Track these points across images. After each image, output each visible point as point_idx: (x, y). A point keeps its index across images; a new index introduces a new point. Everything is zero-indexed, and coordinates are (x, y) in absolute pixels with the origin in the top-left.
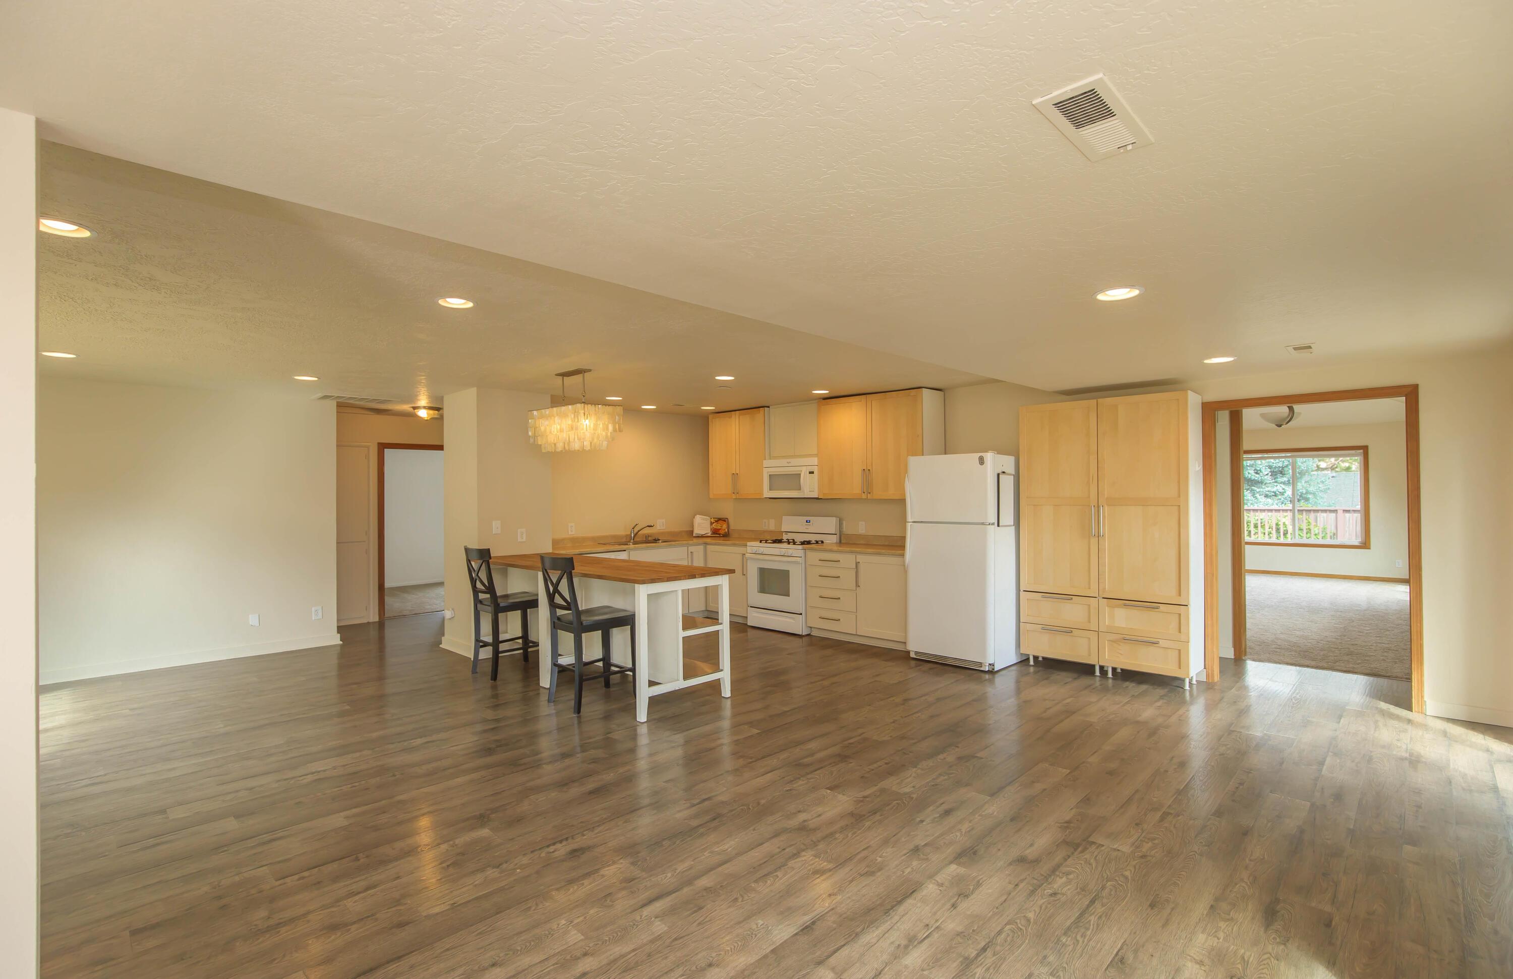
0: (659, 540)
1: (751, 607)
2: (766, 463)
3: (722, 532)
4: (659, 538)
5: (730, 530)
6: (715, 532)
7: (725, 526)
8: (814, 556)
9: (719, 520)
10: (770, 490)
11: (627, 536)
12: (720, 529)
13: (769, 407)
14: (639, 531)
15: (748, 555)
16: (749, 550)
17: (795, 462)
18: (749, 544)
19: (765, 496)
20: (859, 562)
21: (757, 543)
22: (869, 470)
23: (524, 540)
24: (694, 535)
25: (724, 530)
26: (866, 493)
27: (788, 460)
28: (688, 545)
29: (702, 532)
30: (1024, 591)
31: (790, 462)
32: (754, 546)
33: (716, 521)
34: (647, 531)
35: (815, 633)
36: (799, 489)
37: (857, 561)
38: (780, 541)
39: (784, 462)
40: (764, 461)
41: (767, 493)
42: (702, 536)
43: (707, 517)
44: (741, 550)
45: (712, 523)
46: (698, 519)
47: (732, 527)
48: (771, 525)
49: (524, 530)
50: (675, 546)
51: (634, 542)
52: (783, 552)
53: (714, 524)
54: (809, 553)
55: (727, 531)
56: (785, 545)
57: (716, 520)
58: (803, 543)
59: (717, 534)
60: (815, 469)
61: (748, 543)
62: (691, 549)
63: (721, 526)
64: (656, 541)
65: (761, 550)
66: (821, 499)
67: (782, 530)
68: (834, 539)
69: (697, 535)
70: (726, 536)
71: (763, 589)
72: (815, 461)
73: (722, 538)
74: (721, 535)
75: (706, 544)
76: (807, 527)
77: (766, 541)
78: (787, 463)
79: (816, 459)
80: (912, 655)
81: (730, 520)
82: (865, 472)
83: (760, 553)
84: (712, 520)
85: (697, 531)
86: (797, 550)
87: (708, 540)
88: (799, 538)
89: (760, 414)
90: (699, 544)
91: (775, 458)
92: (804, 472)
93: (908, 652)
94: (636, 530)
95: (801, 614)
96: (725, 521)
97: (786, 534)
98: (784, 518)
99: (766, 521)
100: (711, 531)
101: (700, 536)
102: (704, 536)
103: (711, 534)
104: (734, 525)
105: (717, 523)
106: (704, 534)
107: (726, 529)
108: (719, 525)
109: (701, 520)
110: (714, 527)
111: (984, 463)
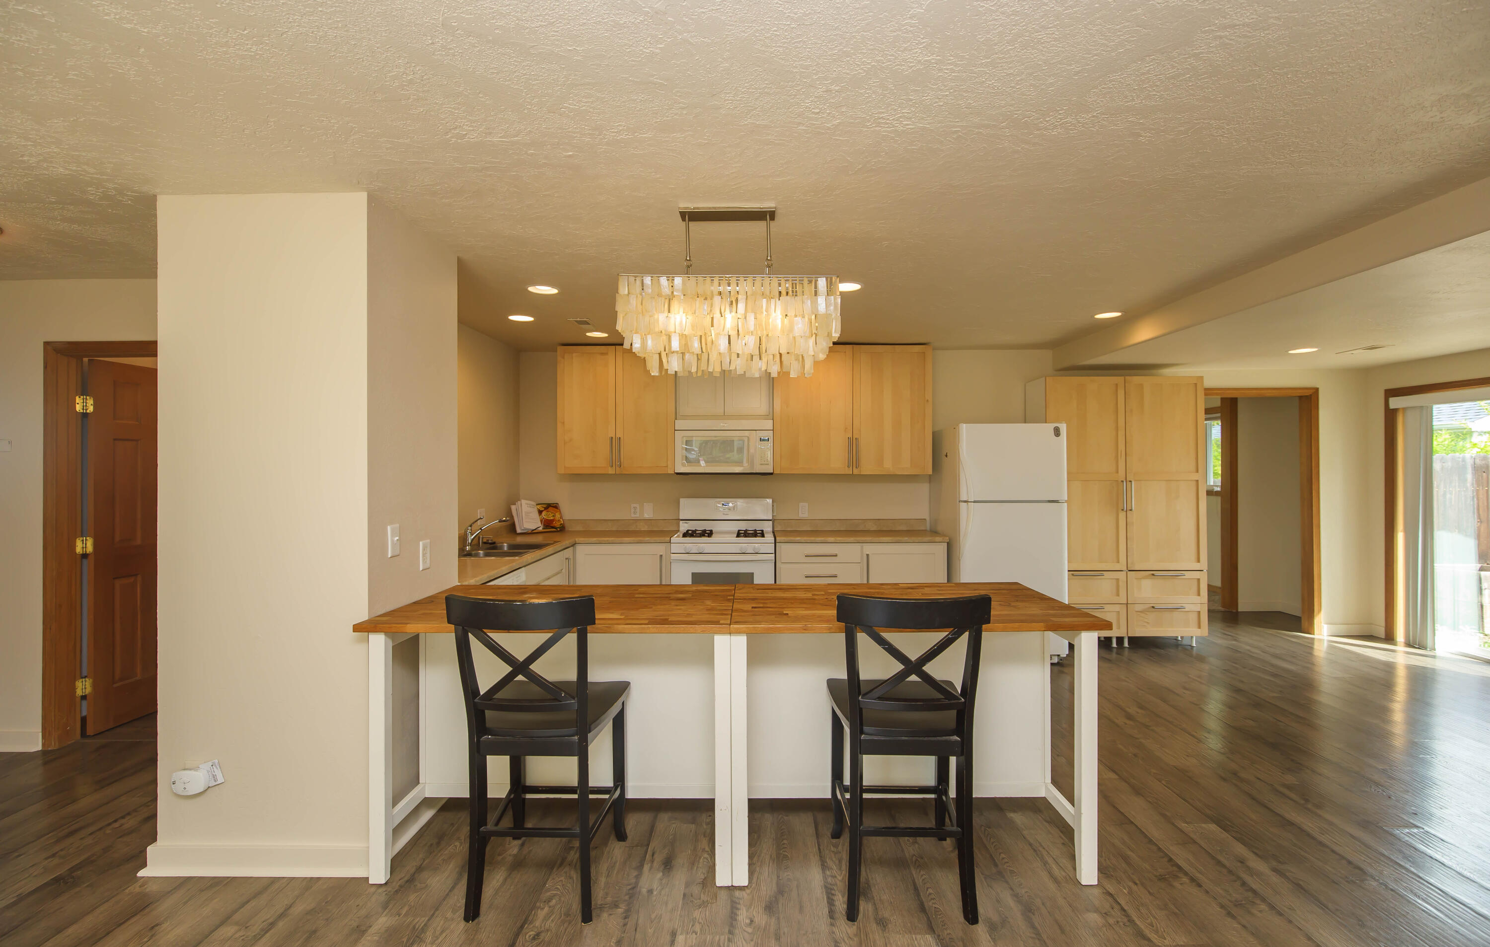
2: (680, 424)
6: (548, 525)
8: (795, 551)
10: (687, 462)
12: (552, 521)
15: (671, 556)
18: (672, 539)
19: (676, 471)
20: (868, 555)
21: (679, 539)
22: (856, 439)
24: (518, 532)
25: (558, 521)
26: (854, 467)
29: (531, 526)
33: (546, 509)
37: (867, 550)
38: (707, 533)
41: (681, 467)
42: (532, 533)
43: (533, 504)
44: (660, 549)
45: (540, 512)
47: (566, 516)
48: (646, 511)
52: (742, 548)
53: (544, 513)
55: (561, 522)
57: (545, 506)
59: (550, 527)
60: (770, 435)
63: (553, 516)
69: (523, 532)
70: (563, 529)
72: (768, 424)
73: (559, 535)
74: (557, 529)
76: (725, 512)
81: (560, 505)
82: (850, 440)
84: (540, 507)
86: (768, 544)
87: (543, 539)
96: (556, 508)
97: (687, 523)
98: (682, 501)
99: (637, 506)
100: (542, 523)
101: (530, 532)
102: (534, 531)
103: (543, 529)
104: (569, 512)
105: (546, 511)
106: (534, 529)
107: (560, 518)
108: (550, 513)
109: (528, 507)
110: (544, 517)
111: (1060, 435)
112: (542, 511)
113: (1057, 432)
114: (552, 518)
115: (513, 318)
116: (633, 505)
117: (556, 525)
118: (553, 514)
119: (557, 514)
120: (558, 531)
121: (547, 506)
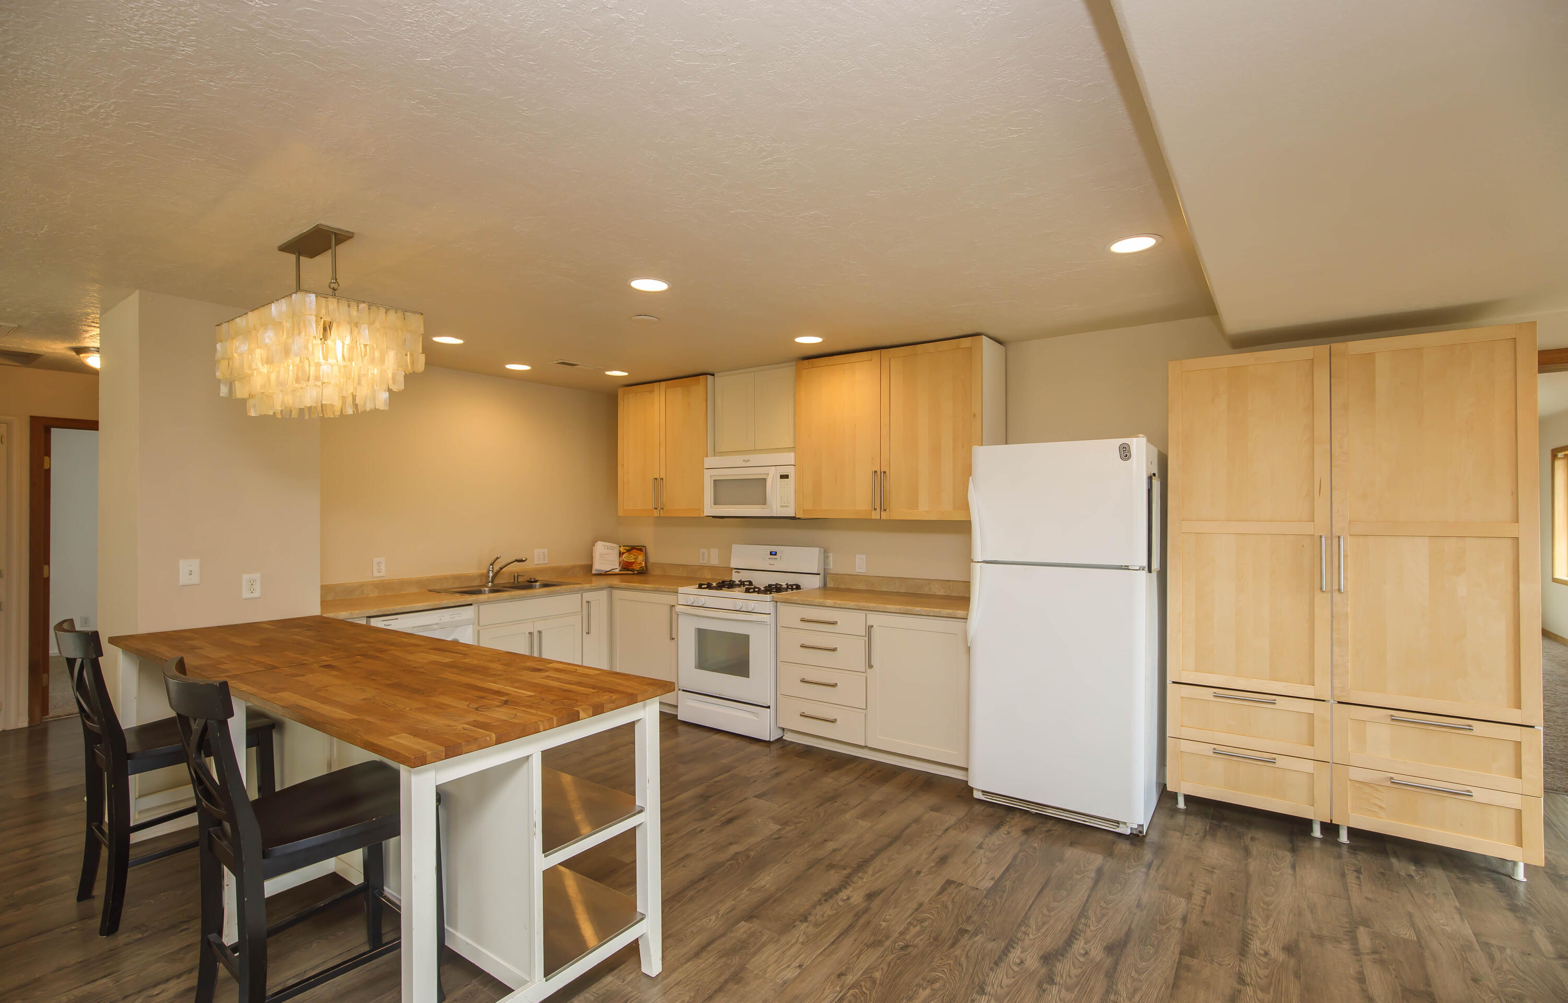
0: (536, 581)
1: (683, 690)
2: (709, 462)
3: (637, 567)
4: (536, 579)
5: (648, 564)
6: (626, 567)
7: (641, 558)
8: (791, 614)
9: (632, 549)
10: (715, 504)
11: (481, 575)
12: (633, 563)
13: (713, 375)
14: (501, 569)
15: (679, 608)
16: (682, 599)
17: (755, 459)
18: (681, 590)
19: (705, 514)
20: (872, 626)
21: (692, 589)
22: (885, 472)
23: (257, 594)
24: (594, 572)
25: (641, 563)
26: (878, 509)
27: (746, 457)
28: (583, 591)
29: (606, 568)
30: (1174, 682)
31: (748, 461)
32: (689, 593)
33: (628, 551)
34: (515, 567)
35: (788, 737)
36: (763, 502)
37: (869, 623)
38: (731, 585)
39: (737, 460)
40: (705, 459)
41: (710, 509)
42: (606, 574)
43: (614, 545)
44: (668, 599)
45: (621, 554)
46: (600, 548)
47: (652, 559)
48: (713, 558)
50: (560, 593)
51: (493, 585)
52: (739, 604)
53: (625, 555)
54: (782, 608)
55: (644, 565)
56: (737, 593)
57: (627, 548)
58: (769, 589)
59: (629, 570)
60: (790, 471)
61: (680, 588)
62: (588, 596)
63: (635, 559)
64: (529, 584)
65: (702, 601)
66: (799, 519)
67: (732, 566)
68: (816, 582)
69: (598, 572)
70: (643, 572)
71: (703, 664)
72: (790, 458)
73: (636, 578)
74: (636, 572)
75: (612, 587)
76: (772, 562)
77: (709, 587)
78: (744, 461)
79: (793, 454)
80: (977, 795)
81: (647, 547)
82: (877, 475)
83: (700, 605)
84: (622, 549)
85: (599, 565)
86: (764, 603)
87: (615, 581)
88: (762, 580)
89: (697, 389)
90: (601, 589)
91: (722, 453)
92: (772, 476)
93: (971, 790)
94: (496, 568)
95: (769, 707)
96: (641, 550)
97: (738, 572)
98: (734, 547)
99: (705, 551)
100: (620, 565)
101: (603, 573)
102: (609, 573)
103: (620, 571)
104: (655, 556)
105: (629, 553)
106: (609, 570)
107: (643, 561)
108: (632, 556)
109: (605, 548)
110: (625, 559)
111: (1130, 457)
112: (623, 553)
113: (1125, 452)
114: (633, 561)
115: (509, 367)
116: (702, 550)
117: (635, 567)
118: (636, 556)
119: (640, 557)
120: (635, 574)
121: (630, 548)
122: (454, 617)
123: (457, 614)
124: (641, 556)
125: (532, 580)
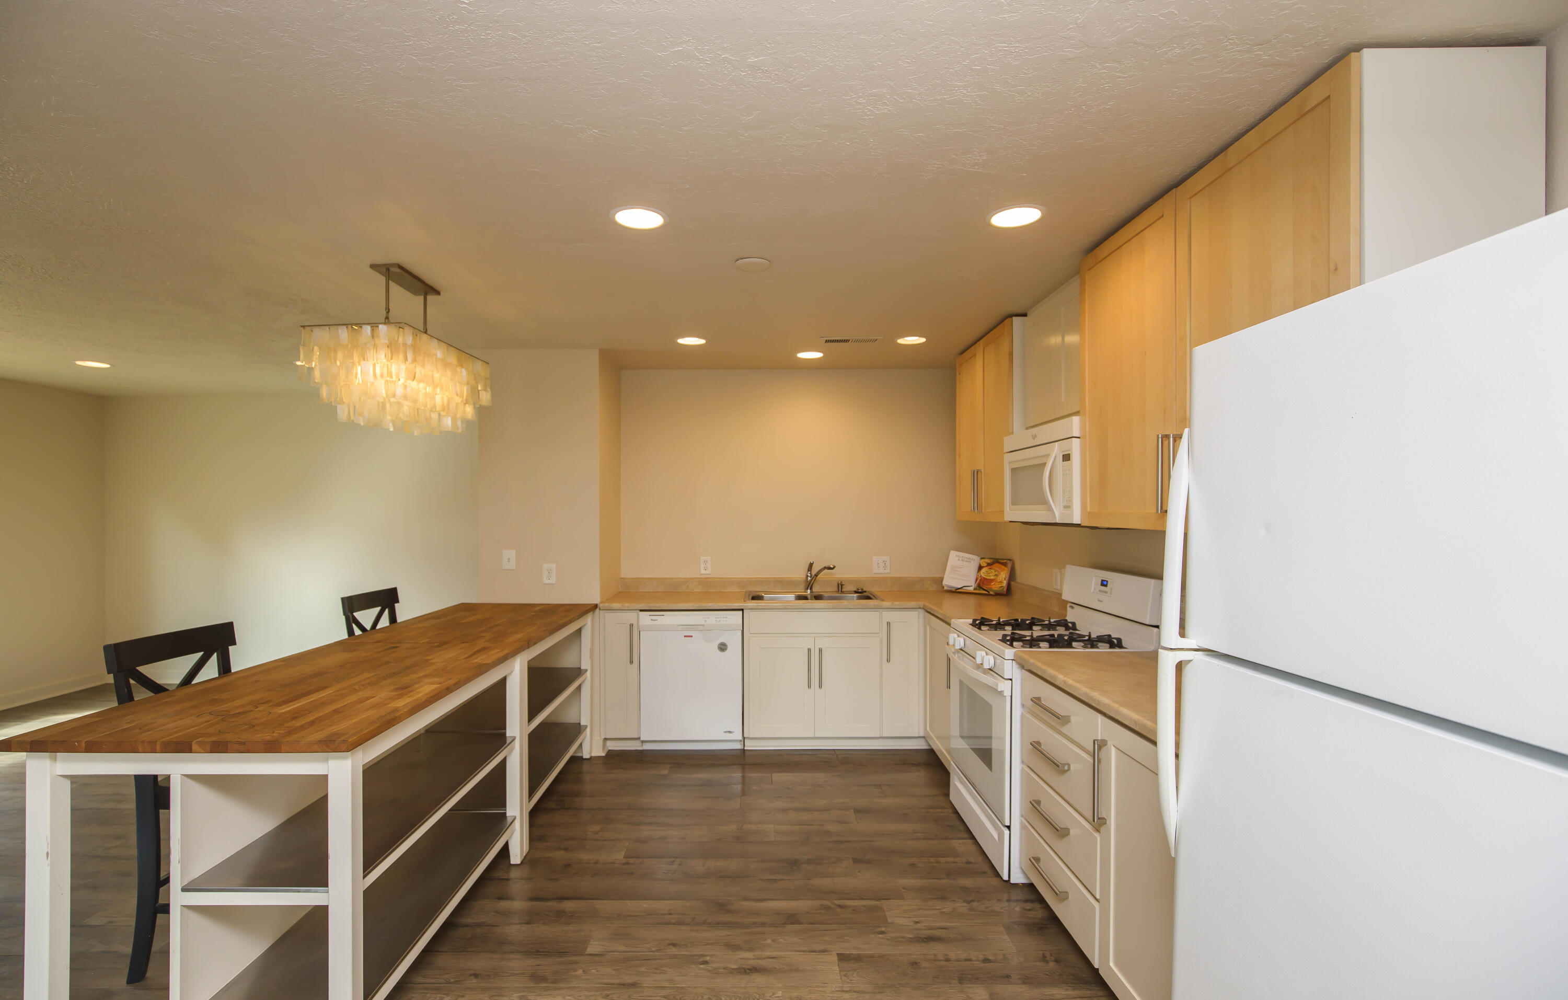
0: (862, 592)
2: (1008, 442)
3: (995, 587)
4: (866, 590)
6: (981, 586)
7: (1004, 575)
9: (995, 562)
10: (1013, 504)
12: (991, 581)
13: (1024, 315)
14: (818, 575)
17: (1042, 432)
19: (1007, 519)
20: (1103, 742)
23: (553, 581)
24: (943, 588)
25: (1001, 582)
27: (1035, 431)
29: (959, 584)
31: (1036, 436)
33: (989, 565)
39: (1028, 436)
40: (1005, 438)
42: (956, 592)
43: (973, 557)
45: (980, 568)
46: (955, 560)
49: (553, 566)
51: (810, 593)
53: (983, 570)
57: (989, 561)
59: (983, 589)
63: (996, 575)
70: (1002, 594)
76: (1101, 596)
78: (1032, 436)
81: (1016, 561)
84: (983, 562)
85: (950, 581)
96: (1005, 564)
98: (1068, 569)
100: (975, 582)
101: (954, 590)
102: (959, 590)
103: (974, 589)
104: (1023, 574)
105: (989, 567)
106: (960, 587)
107: (1005, 579)
108: (993, 571)
109: (959, 560)
110: (982, 575)
112: (983, 567)
114: (992, 578)
117: (992, 587)
118: (996, 573)
119: (1002, 573)
121: (992, 561)
122: (720, 621)
123: (723, 618)
124: (1005, 572)
125: (860, 591)
